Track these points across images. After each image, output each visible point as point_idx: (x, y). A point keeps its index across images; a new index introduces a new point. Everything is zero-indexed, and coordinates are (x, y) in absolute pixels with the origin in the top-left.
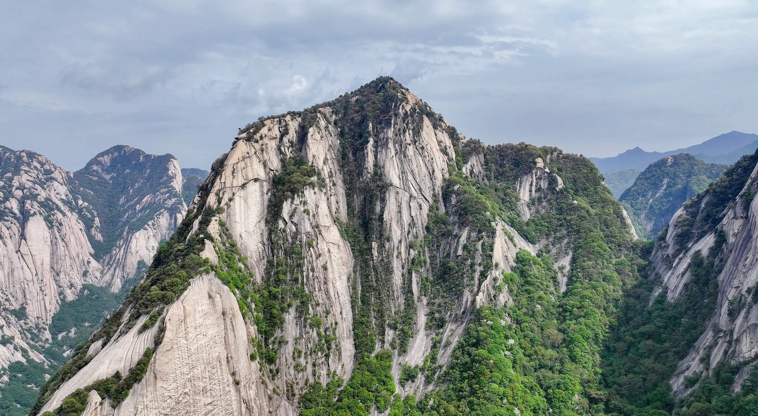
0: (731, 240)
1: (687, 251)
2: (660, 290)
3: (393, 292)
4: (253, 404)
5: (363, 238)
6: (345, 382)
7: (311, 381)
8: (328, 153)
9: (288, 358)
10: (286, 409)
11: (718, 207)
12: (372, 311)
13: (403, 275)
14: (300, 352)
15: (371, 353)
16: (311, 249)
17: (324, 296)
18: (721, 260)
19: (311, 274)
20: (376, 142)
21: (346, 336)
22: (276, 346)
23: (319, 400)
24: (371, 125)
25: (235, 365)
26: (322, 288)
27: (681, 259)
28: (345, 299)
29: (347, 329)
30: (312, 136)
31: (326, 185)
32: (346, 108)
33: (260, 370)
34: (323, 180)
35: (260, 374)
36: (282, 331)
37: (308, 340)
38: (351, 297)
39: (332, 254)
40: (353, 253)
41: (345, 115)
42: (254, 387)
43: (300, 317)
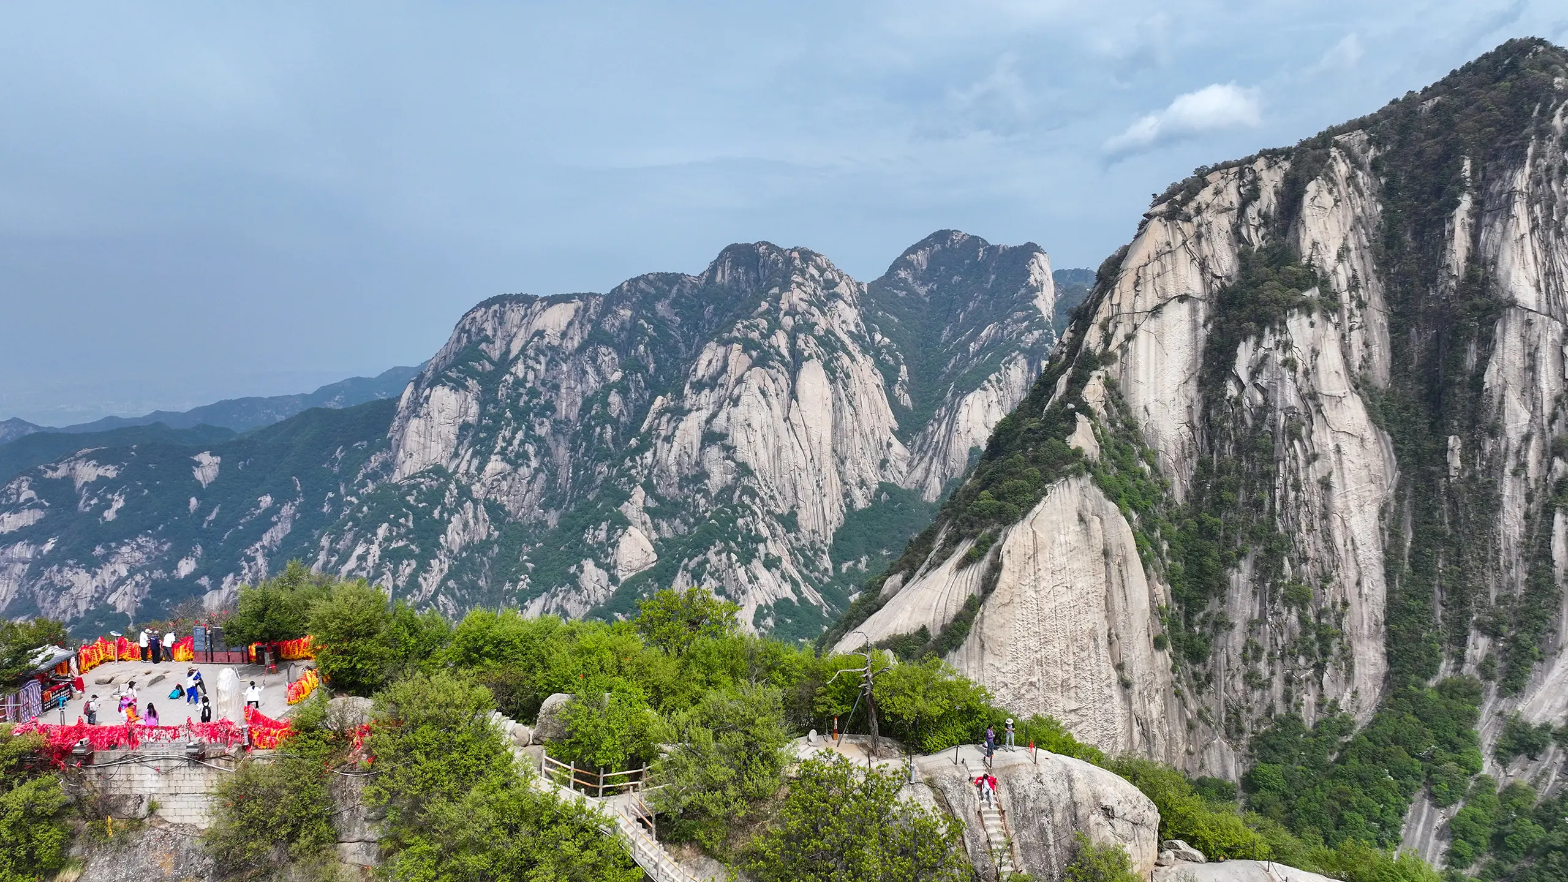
3: (1497, 552)
4: (1156, 731)
5: (1427, 427)
6: (1359, 727)
7: (1280, 710)
8: (1351, 235)
9: (1232, 657)
10: (1222, 755)
12: (1436, 589)
13: (1527, 516)
14: (1258, 650)
15: (1427, 679)
16: (1296, 443)
17: (1320, 544)
19: (1292, 495)
20: (1477, 203)
21: (1366, 632)
22: (1208, 630)
23: (1295, 751)
24: (1467, 164)
25: (1124, 651)
26: (1317, 526)
28: (1371, 553)
29: (1370, 619)
30: (1313, 199)
31: (1341, 306)
32: (1404, 130)
33: (1173, 670)
34: (1335, 296)
35: (1173, 677)
36: (1223, 602)
37: (1279, 628)
38: (1386, 552)
39: (1344, 457)
40: (1399, 458)
41: (1401, 145)
42: (1158, 698)
43: (1262, 580)
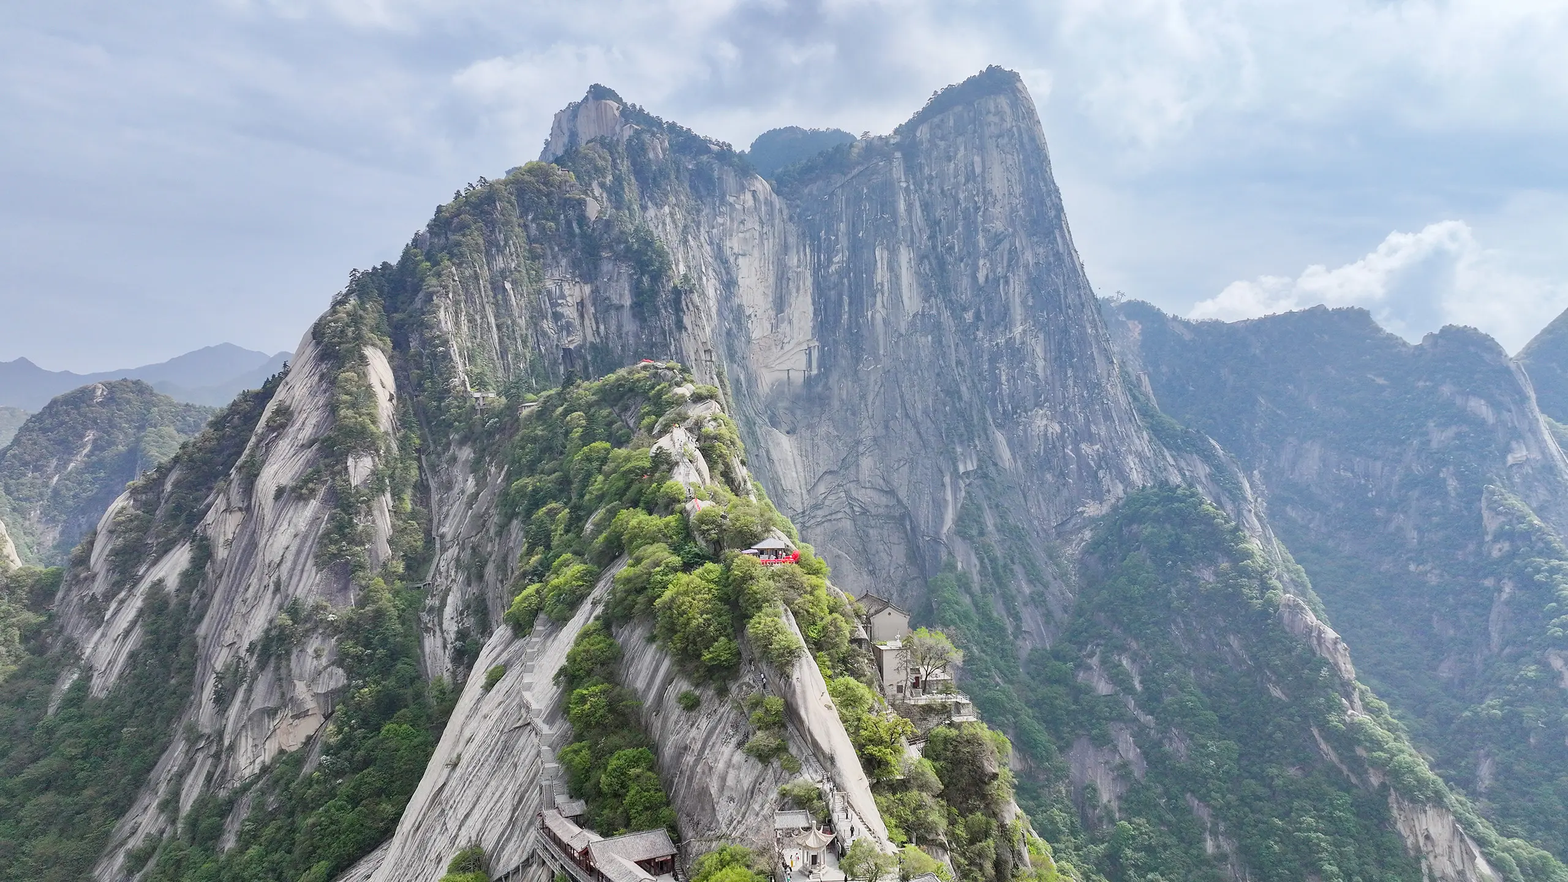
0: (221, 553)
1: (135, 584)
2: (76, 676)
11: (197, 490)
18: (203, 596)
27: (122, 602)
